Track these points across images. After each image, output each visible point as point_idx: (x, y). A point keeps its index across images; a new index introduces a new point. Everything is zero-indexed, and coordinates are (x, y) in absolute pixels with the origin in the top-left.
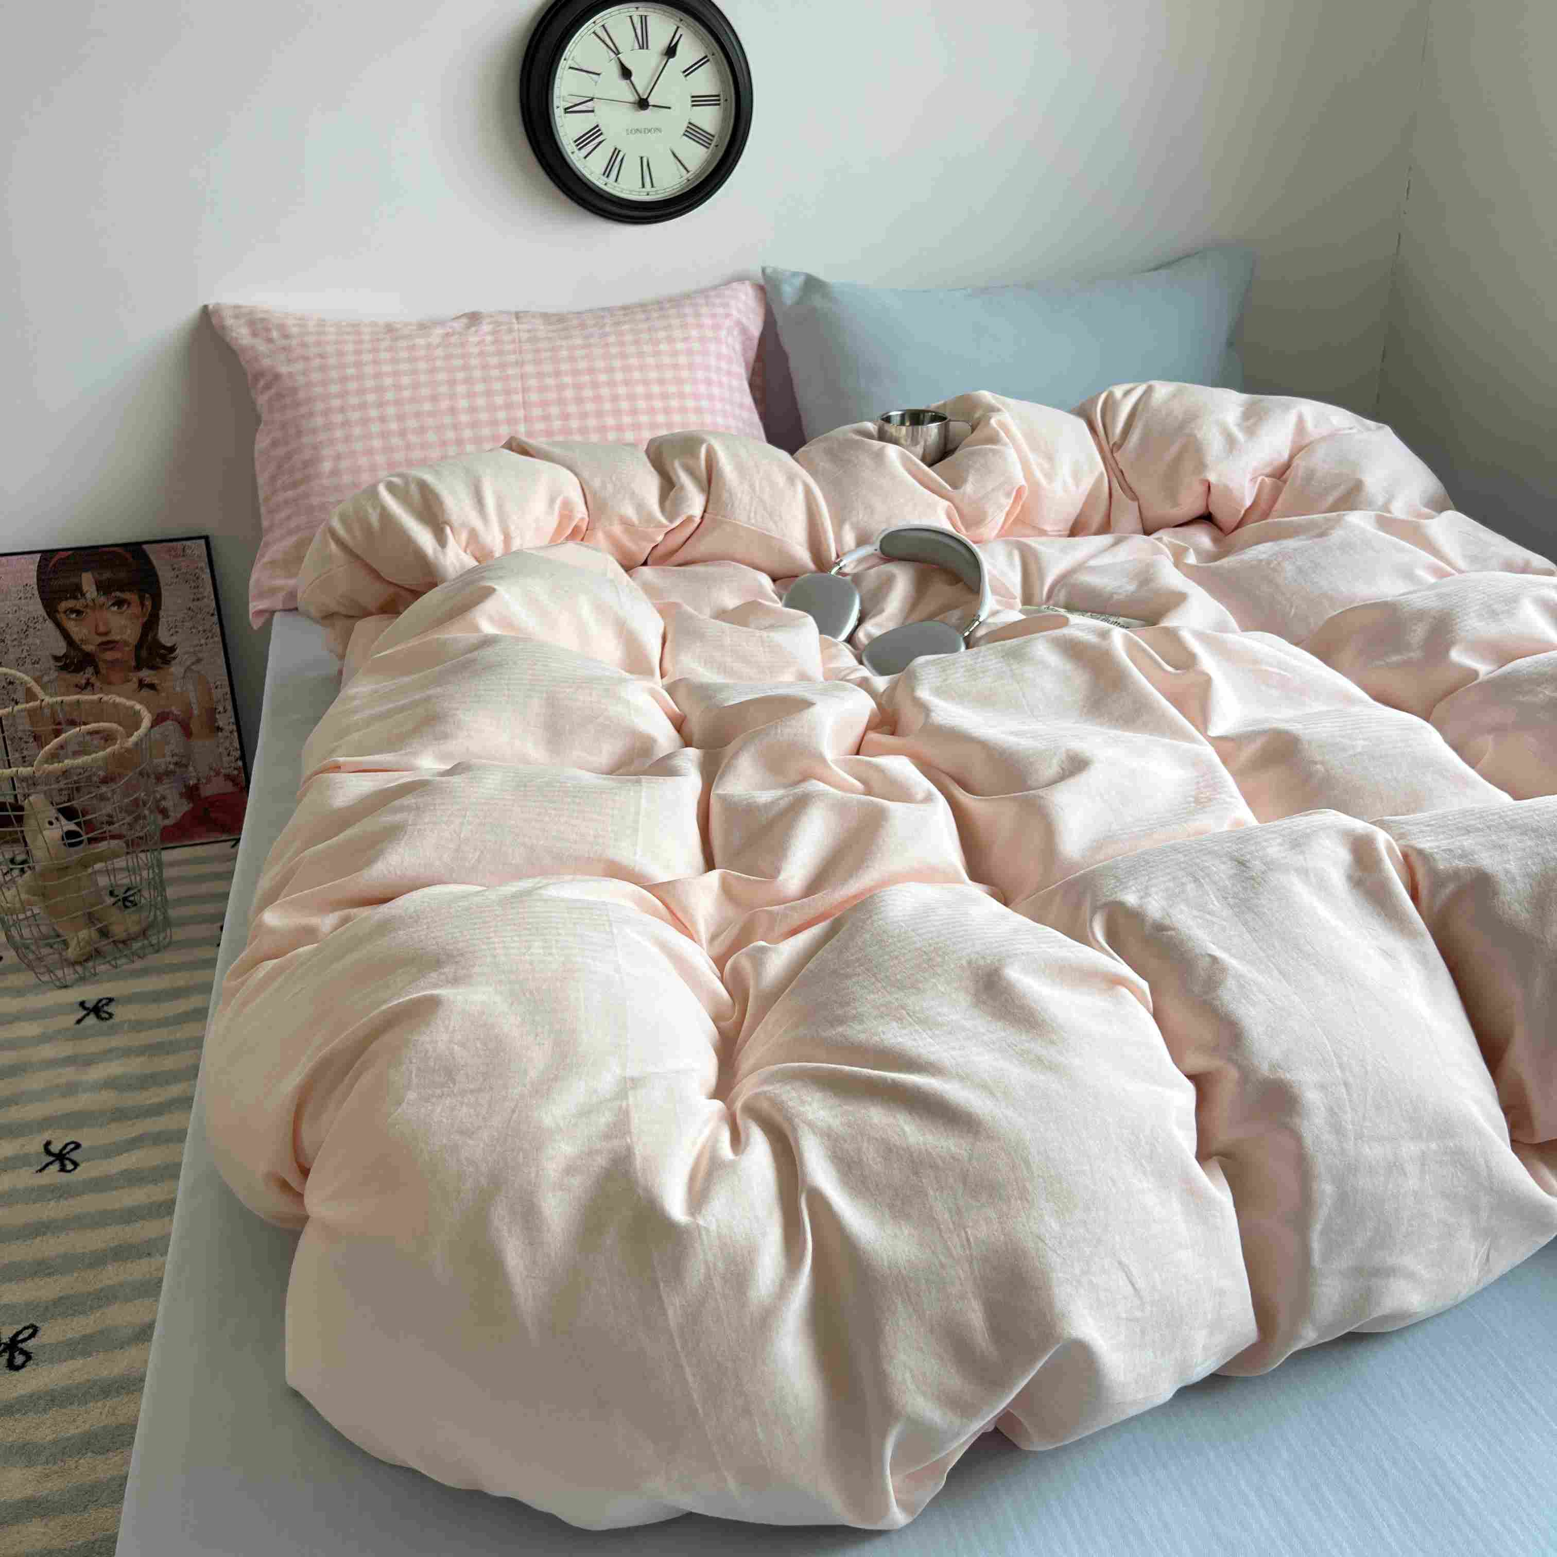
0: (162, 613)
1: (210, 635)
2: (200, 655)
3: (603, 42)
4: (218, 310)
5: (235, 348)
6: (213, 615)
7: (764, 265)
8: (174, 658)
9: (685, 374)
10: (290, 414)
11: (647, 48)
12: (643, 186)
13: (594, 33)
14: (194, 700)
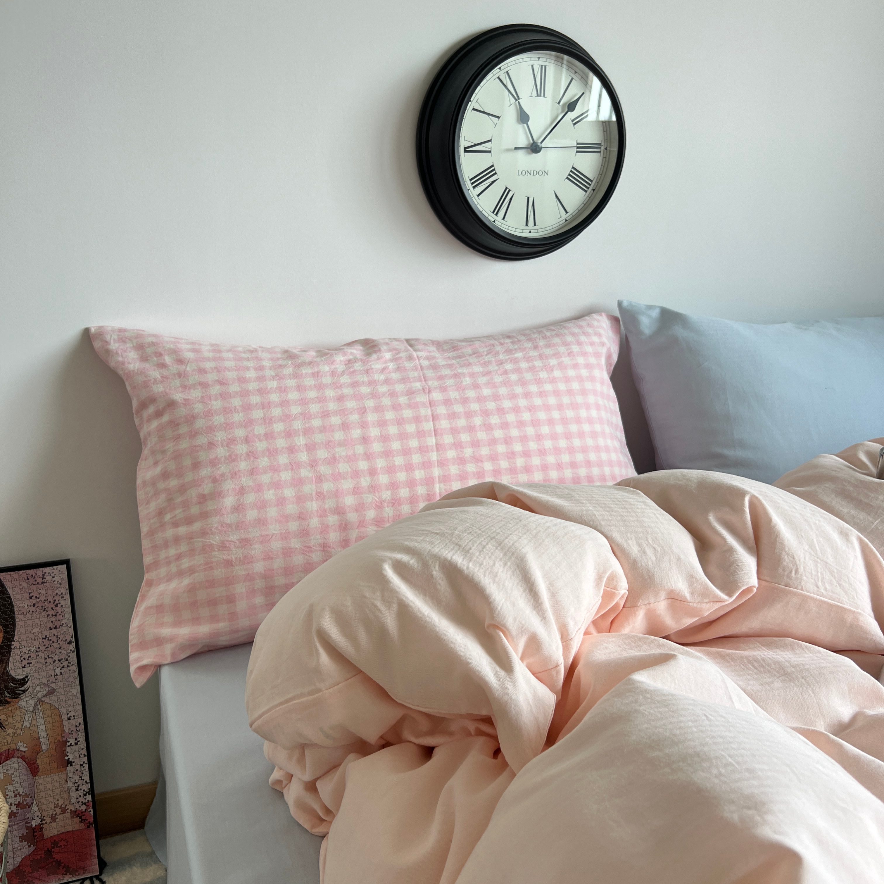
0: (14, 644)
1: (65, 664)
2: (53, 686)
3: (506, 87)
4: (100, 334)
5: (121, 373)
6: (70, 643)
7: (620, 299)
8: (24, 691)
9: (579, 399)
10: (184, 445)
11: (544, 96)
12: (527, 225)
13: (499, 78)
14: (43, 734)
